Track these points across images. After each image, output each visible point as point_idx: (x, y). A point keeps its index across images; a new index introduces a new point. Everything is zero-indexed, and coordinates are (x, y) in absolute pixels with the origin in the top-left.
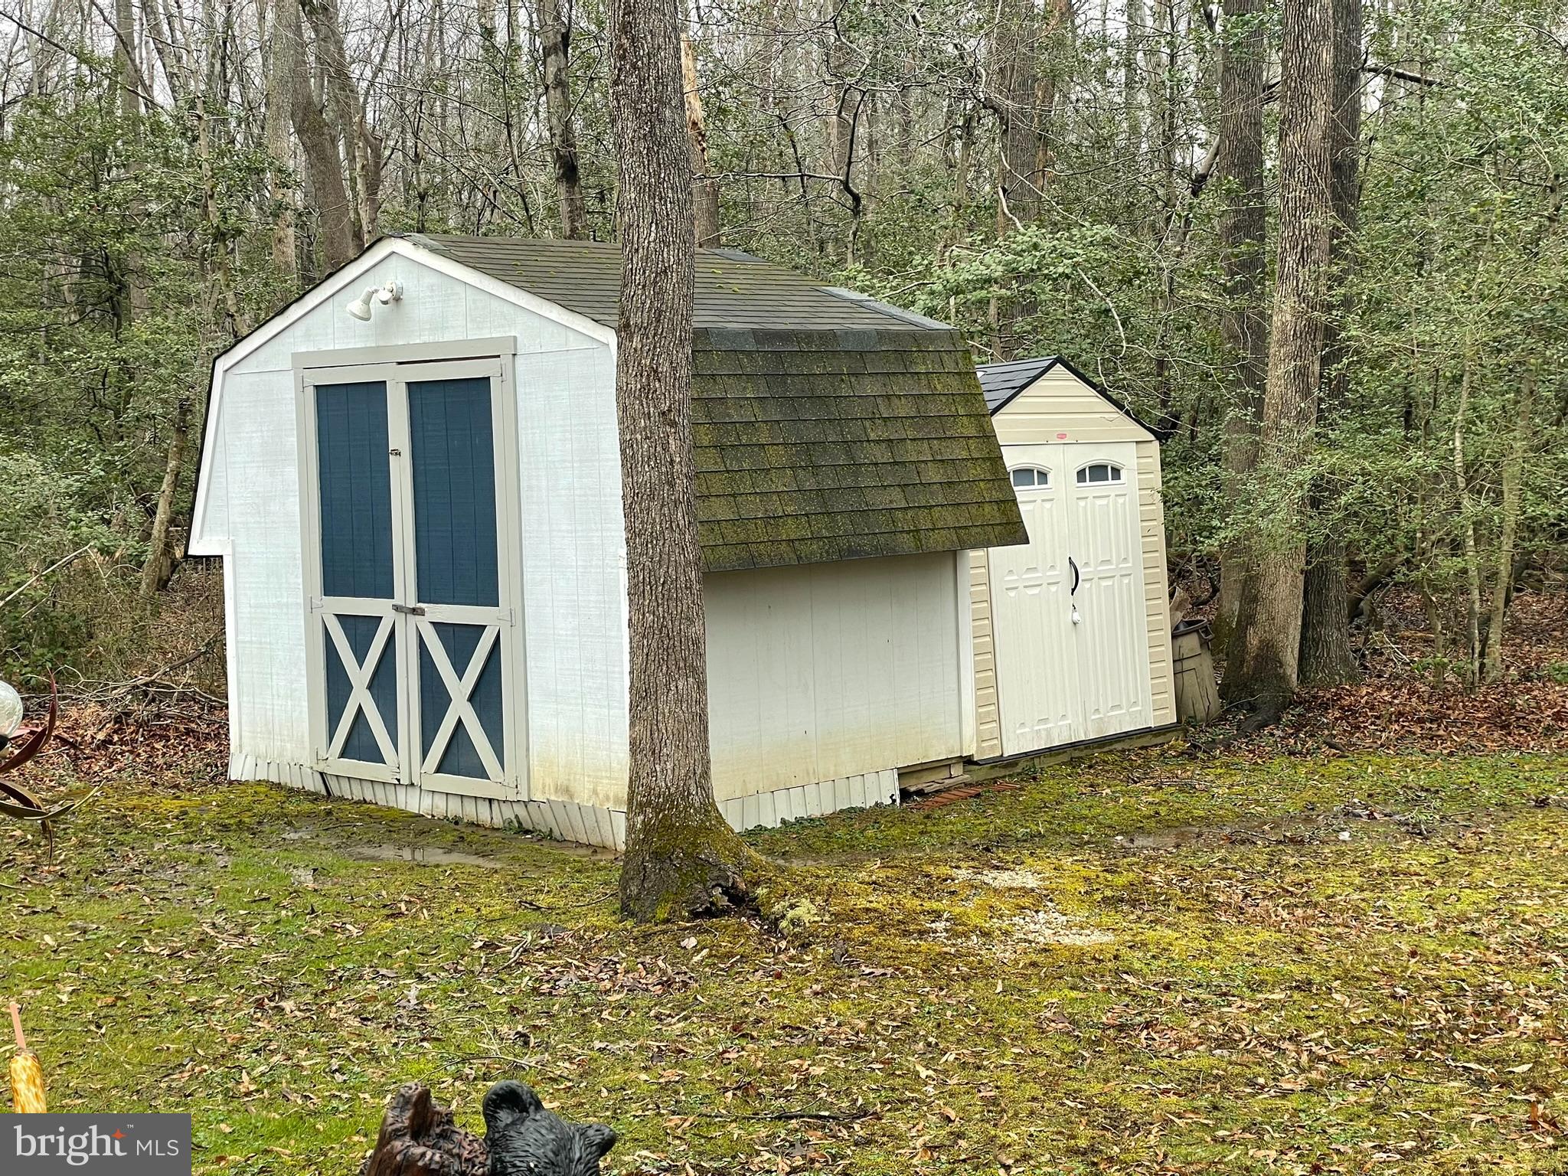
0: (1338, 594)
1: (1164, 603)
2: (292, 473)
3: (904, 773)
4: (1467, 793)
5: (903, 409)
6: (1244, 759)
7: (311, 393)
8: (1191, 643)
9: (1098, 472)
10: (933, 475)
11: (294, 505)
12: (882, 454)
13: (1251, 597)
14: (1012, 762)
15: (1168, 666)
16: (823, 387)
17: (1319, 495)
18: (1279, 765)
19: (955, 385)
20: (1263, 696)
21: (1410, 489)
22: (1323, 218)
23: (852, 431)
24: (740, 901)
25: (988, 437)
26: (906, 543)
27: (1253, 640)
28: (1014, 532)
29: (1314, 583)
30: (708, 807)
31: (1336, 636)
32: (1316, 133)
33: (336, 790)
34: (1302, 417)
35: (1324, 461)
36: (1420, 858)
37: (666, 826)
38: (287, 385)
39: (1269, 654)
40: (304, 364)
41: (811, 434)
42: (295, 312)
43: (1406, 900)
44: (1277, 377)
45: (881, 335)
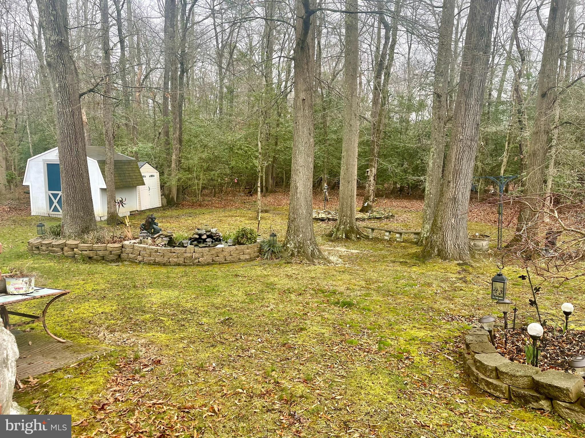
0: (181, 191)
1: (160, 192)
2: (43, 175)
3: (130, 212)
4: (196, 213)
5: (130, 169)
6: (170, 210)
7: (46, 165)
8: (163, 197)
9: (152, 176)
10: (134, 177)
11: (43, 179)
12: (128, 175)
13: (170, 191)
14: (142, 211)
15: (160, 200)
16: (121, 167)
17: (179, 180)
18: (175, 211)
19: (136, 166)
20: (172, 203)
21: (190, 179)
22: (178, 146)
23: (125, 172)
24: (122, 223)
25: (140, 172)
26: (131, 185)
27: (171, 196)
28: (143, 184)
29: (178, 190)
30: (117, 214)
31: (181, 196)
32: (177, 135)
33: (50, 216)
34: (176, 170)
35: (180, 176)
36: (191, 218)
37: (113, 216)
38: (42, 163)
39: (173, 198)
40: (44, 160)
41: (120, 172)
42: (43, 154)
43: (189, 221)
44: (173, 165)
45: (127, 160)
